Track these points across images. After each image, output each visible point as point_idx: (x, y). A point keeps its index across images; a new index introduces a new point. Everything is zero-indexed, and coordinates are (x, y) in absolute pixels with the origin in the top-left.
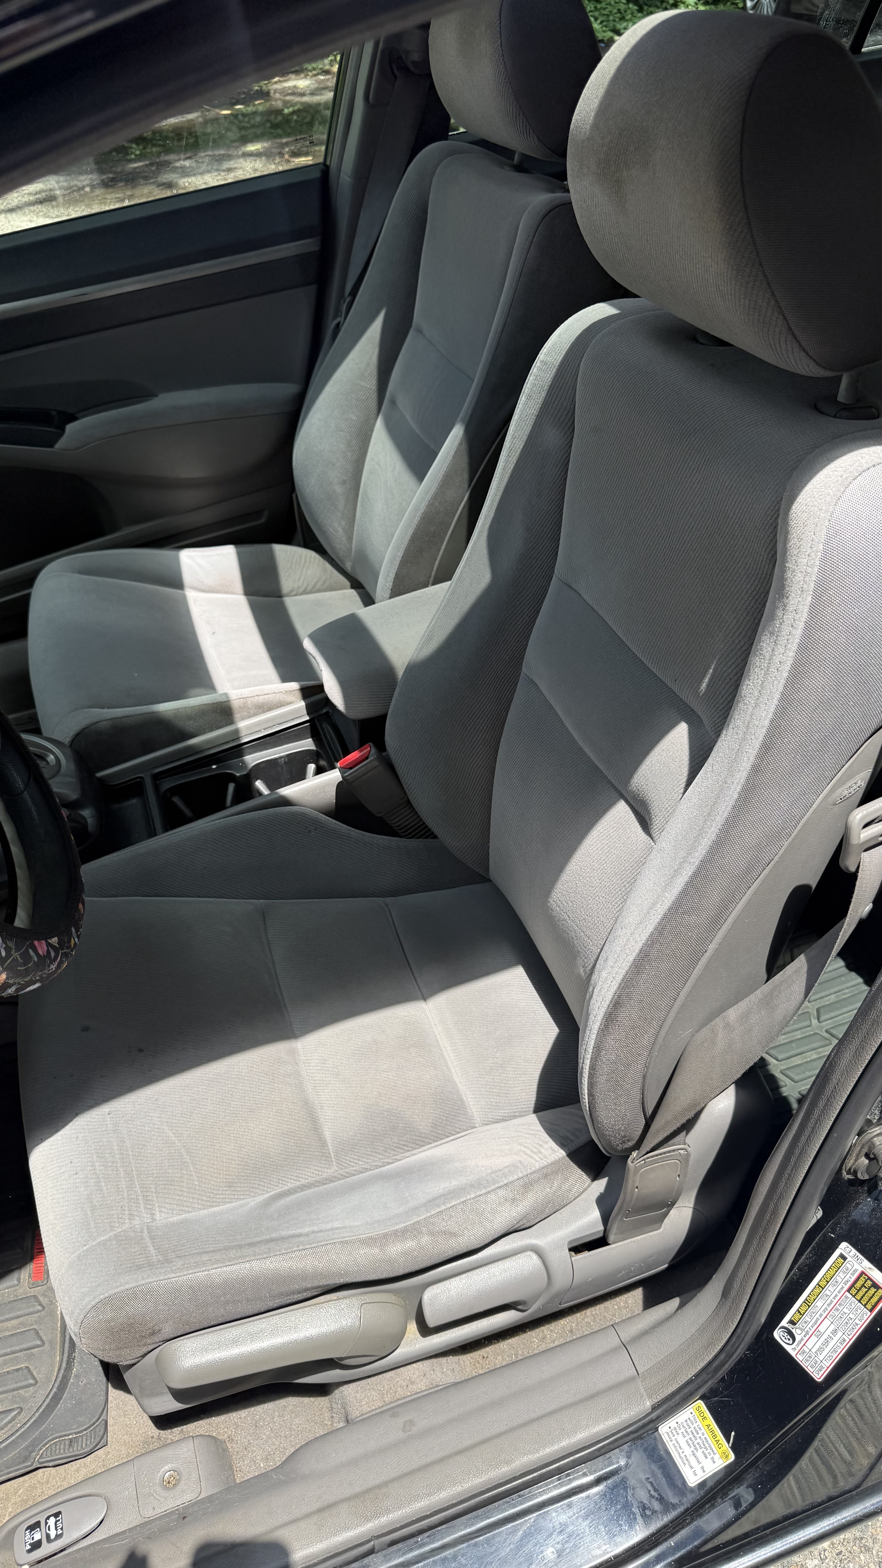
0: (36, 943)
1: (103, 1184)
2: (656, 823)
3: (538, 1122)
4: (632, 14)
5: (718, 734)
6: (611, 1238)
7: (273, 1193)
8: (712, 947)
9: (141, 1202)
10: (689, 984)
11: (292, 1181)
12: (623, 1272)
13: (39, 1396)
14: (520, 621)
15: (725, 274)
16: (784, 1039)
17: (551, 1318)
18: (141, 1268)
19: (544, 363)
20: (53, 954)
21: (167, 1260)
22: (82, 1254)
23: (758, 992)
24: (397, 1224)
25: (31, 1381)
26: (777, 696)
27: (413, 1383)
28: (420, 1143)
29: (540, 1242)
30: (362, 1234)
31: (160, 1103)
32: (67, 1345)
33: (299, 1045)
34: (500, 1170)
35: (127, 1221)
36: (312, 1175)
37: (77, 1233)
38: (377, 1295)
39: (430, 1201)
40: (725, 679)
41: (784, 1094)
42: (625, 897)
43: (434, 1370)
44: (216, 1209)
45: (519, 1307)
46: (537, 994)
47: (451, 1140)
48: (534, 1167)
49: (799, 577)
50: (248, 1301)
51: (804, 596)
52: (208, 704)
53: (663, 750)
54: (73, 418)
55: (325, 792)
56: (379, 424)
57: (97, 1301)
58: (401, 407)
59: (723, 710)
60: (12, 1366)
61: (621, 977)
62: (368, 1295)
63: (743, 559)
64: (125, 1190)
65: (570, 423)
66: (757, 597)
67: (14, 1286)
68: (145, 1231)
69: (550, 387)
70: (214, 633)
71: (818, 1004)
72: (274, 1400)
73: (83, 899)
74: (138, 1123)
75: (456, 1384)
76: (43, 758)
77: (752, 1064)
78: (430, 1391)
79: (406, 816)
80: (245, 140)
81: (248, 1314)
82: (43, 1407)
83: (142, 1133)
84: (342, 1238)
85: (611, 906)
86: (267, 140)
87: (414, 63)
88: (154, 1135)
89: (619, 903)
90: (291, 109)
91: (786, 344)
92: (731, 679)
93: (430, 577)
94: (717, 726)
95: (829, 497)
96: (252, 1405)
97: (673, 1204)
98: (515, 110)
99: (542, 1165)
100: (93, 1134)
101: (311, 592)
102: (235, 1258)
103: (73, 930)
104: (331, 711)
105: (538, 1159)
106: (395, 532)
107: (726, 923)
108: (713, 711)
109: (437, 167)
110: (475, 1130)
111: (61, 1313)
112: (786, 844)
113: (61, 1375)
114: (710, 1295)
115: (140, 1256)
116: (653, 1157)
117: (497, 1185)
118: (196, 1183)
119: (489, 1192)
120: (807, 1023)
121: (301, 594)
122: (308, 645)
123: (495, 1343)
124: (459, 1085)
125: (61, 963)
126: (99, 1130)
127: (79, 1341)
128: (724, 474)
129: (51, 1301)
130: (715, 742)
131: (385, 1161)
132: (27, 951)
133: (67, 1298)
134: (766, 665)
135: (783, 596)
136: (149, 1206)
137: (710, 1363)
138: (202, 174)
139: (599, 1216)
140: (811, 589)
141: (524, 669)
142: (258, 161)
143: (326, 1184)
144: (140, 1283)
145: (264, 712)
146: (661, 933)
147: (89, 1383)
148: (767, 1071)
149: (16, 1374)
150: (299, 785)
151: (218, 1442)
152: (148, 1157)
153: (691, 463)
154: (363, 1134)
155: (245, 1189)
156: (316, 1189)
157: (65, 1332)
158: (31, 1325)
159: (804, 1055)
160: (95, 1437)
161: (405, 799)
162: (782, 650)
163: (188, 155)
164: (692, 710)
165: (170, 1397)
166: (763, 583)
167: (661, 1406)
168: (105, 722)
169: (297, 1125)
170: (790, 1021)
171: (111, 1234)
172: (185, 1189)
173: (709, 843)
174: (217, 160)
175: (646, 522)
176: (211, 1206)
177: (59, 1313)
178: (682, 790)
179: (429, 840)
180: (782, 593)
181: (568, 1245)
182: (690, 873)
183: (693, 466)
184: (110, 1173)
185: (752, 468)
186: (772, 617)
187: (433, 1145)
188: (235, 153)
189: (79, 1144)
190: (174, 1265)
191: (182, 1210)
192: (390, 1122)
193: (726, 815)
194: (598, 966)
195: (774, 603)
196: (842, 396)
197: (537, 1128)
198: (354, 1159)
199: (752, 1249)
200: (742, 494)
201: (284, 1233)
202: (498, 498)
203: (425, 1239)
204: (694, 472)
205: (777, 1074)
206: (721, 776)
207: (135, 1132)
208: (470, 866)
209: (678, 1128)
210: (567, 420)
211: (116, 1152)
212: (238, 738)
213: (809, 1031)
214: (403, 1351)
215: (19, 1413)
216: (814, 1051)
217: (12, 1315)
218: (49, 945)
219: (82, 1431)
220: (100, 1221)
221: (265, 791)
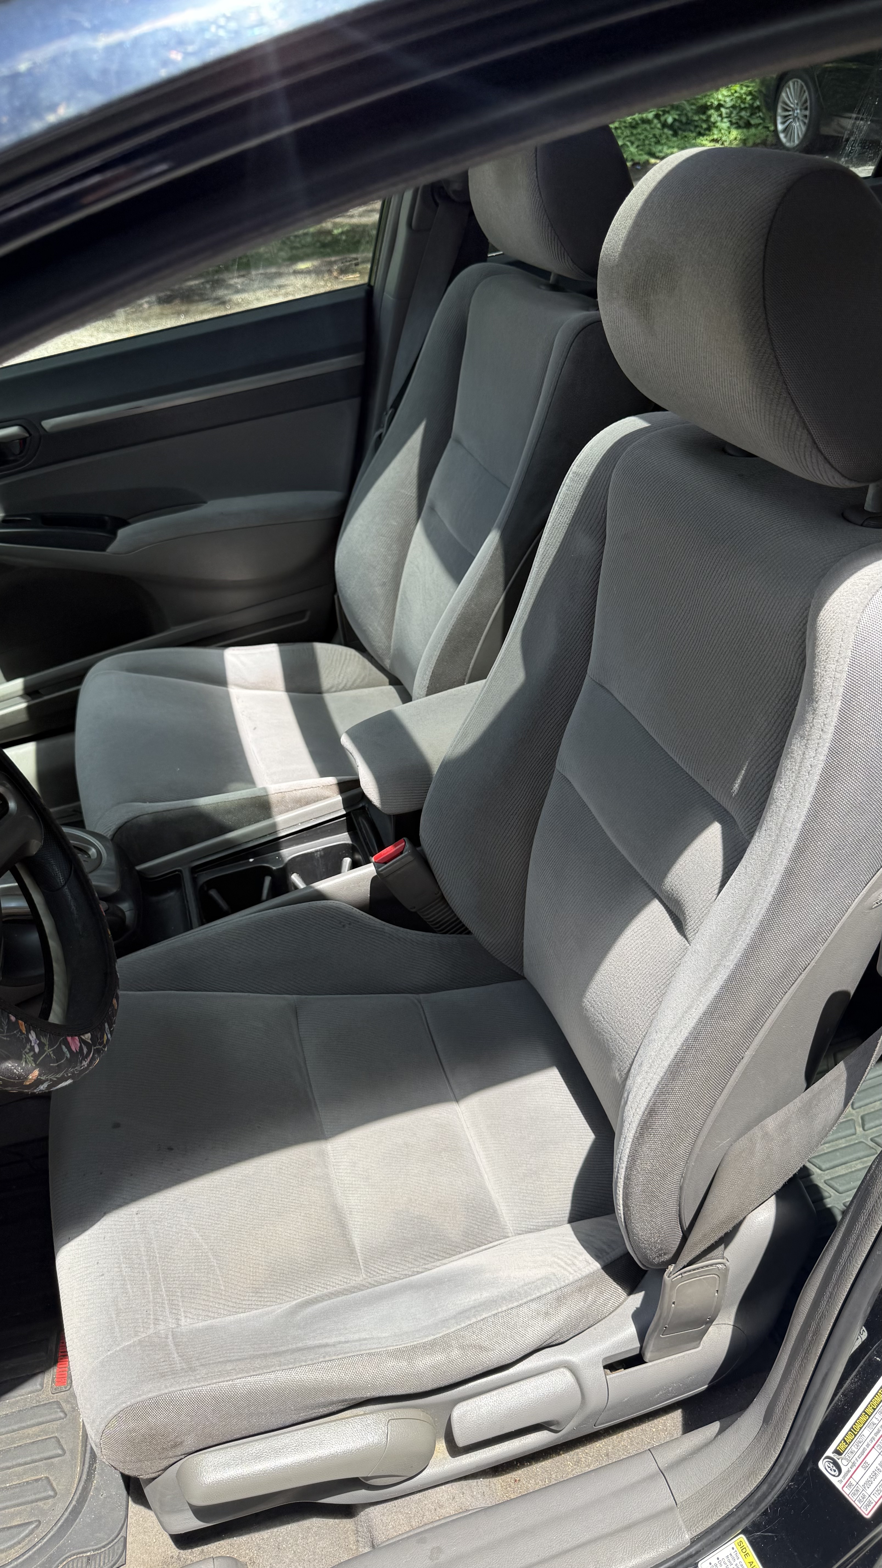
0: (69, 1039)
1: (129, 1286)
2: (690, 925)
3: (572, 1232)
4: (667, 138)
5: (752, 835)
6: (648, 1356)
7: (300, 1300)
8: (748, 1054)
9: (167, 1306)
10: (726, 1091)
11: (320, 1289)
12: (661, 1393)
13: (59, 1509)
14: (554, 720)
15: (751, 392)
16: (828, 1148)
17: (587, 1440)
18: (164, 1376)
19: (576, 474)
20: (85, 1050)
21: (191, 1368)
22: (106, 1360)
23: (797, 1100)
24: (426, 1336)
25: (51, 1493)
26: (809, 799)
27: (441, 1507)
28: (451, 1252)
29: (574, 1358)
30: (390, 1346)
31: (188, 1204)
32: (88, 1455)
33: (329, 1147)
34: (533, 1282)
35: (152, 1326)
36: (340, 1283)
37: (101, 1337)
38: (406, 1411)
39: (460, 1313)
40: (758, 780)
41: (829, 1206)
42: (660, 1000)
43: (463, 1493)
44: (242, 1315)
45: (552, 1427)
46: (572, 1098)
47: (483, 1250)
48: (568, 1279)
49: (828, 682)
50: (272, 1414)
51: (834, 701)
52: (247, 798)
53: (697, 850)
54: (125, 523)
55: (359, 886)
56: (419, 530)
57: (119, 1409)
58: (439, 514)
59: (757, 811)
60: (31, 1476)
61: (656, 1083)
62: (396, 1411)
63: (773, 663)
64: (151, 1294)
65: (602, 530)
66: (787, 700)
67: (37, 1391)
68: (170, 1337)
69: (582, 496)
70: (255, 728)
71: (862, 1112)
72: (298, 1521)
73: (117, 994)
74: (166, 1224)
75: (486, 1509)
76: (84, 851)
77: (791, 1175)
78: (459, 1516)
79: (440, 912)
80: (295, 259)
81: (272, 1428)
82: (62, 1521)
83: (169, 1234)
84: (369, 1349)
85: (646, 1008)
86: (316, 259)
87: (455, 192)
88: (181, 1237)
89: (654, 1005)
90: (340, 230)
91: (811, 457)
92: (763, 781)
93: (466, 675)
94: (750, 827)
95: (856, 605)
96: (275, 1526)
97: (711, 1322)
98: (550, 235)
99: (576, 1278)
100: (121, 1234)
101: (350, 689)
102: (260, 1368)
103: (106, 1026)
104: (367, 805)
105: (572, 1272)
106: (433, 632)
107: (763, 1029)
108: (746, 811)
109: (477, 286)
110: (508, 1239)
111: (83, 1421)
112: (822, 948)
113: (80, 1488)
114: (751, 1420)
115: (164, 1363)
116: (690, 1271)
117: (529, 1298)
118: (223, 1288)
119: (521, 1305)
120: (852, 1131)
121: (341, 690)
122: (345, 741)
123: (528, 1466)
124: (492, 1192)
125: (93, 1059)
126: (127, 1230)
127: (99, 1451)
128: (752, 581)
129: (74, 1409)
130: (749, 843)
131: (415, 1270)
132: (60, 1047)
133: (88, 1406)
134: (797, 768)
135: (813, 700)
136: (174, 1311)
137: (752, 1494)
138: (254, 291)
139: (635, 1332)
140: (841, 694)
141: (558, 767)
142: (308, 278)
143: (354, 1292)
144: (163, 1392)
145: (301, 806)
146: (696, 1039)
147: (109, 1497)
148: (811, 1181)
149: (36, 1484)
150: (334, 879)
151: (239, 1565)
152: (174, 1260)
153: (720, 570)
154: (393, 1241)
155: (272, 1295)
156: (344, 1297)
157: (86, 1442)
158: (53, 1433)
159: (848, 1164)
160: (113, 1556)
161: (439, 894)
162: (812, 754)
163: (242, 273)
164: (725, 810)
165: (190, 1514)
166: (793, 687)
167: (700, 1541)
168: (146, 816)
169: (325, 1230)
170: (829, 1131)
171: (135, 1339)
172: (211, 1294)
173: (744, 946)
174: (269, 278)
175: (676, 626)
176: (237, 1313)
177: (81, 1420)
178: (716, 891)
179: (463, 936)
180: (812, 698)
181: (603, 1362)
182: (725, 977)
183: (722, 573)
184: (136, 1275)
185: (780, 575)
186: (803, 721)
187: (465, 1254)
188: (286, 271)
189: (106, 1245)
190: (198, 1374)
191: (208, 1316)
192: (420, 1229)
193: (760, 917)
194: (632, 1070)
195: (804, 708)
196: (869, 505)
197: (571, 1239)
198: (383, 1267)
199: (794, 1372)
200: (770, 600)
201: (310, 1343)
202: (532, 601)
203: (455, 1353)
204: (723, 579)
205: (822, 1185)
206: (754, 878)
207: (163, 1233)
208: (504, 962)
209: (716, 1242)
210: (598, 528)
211: (143, 1253)
212: (275, 832)
213: (854, 1140)
214: (432, 1472)
215: (37, 1527)
216: (860, 1161)
217: (32, 1422)
218: (82, 1041)
219: (100, 1549)
220: (124, 1325)
221: (301, 885)
